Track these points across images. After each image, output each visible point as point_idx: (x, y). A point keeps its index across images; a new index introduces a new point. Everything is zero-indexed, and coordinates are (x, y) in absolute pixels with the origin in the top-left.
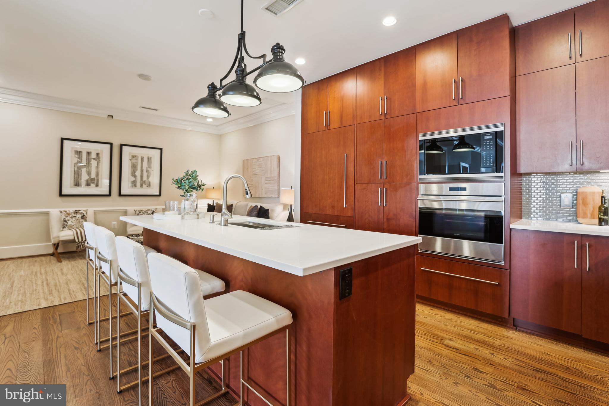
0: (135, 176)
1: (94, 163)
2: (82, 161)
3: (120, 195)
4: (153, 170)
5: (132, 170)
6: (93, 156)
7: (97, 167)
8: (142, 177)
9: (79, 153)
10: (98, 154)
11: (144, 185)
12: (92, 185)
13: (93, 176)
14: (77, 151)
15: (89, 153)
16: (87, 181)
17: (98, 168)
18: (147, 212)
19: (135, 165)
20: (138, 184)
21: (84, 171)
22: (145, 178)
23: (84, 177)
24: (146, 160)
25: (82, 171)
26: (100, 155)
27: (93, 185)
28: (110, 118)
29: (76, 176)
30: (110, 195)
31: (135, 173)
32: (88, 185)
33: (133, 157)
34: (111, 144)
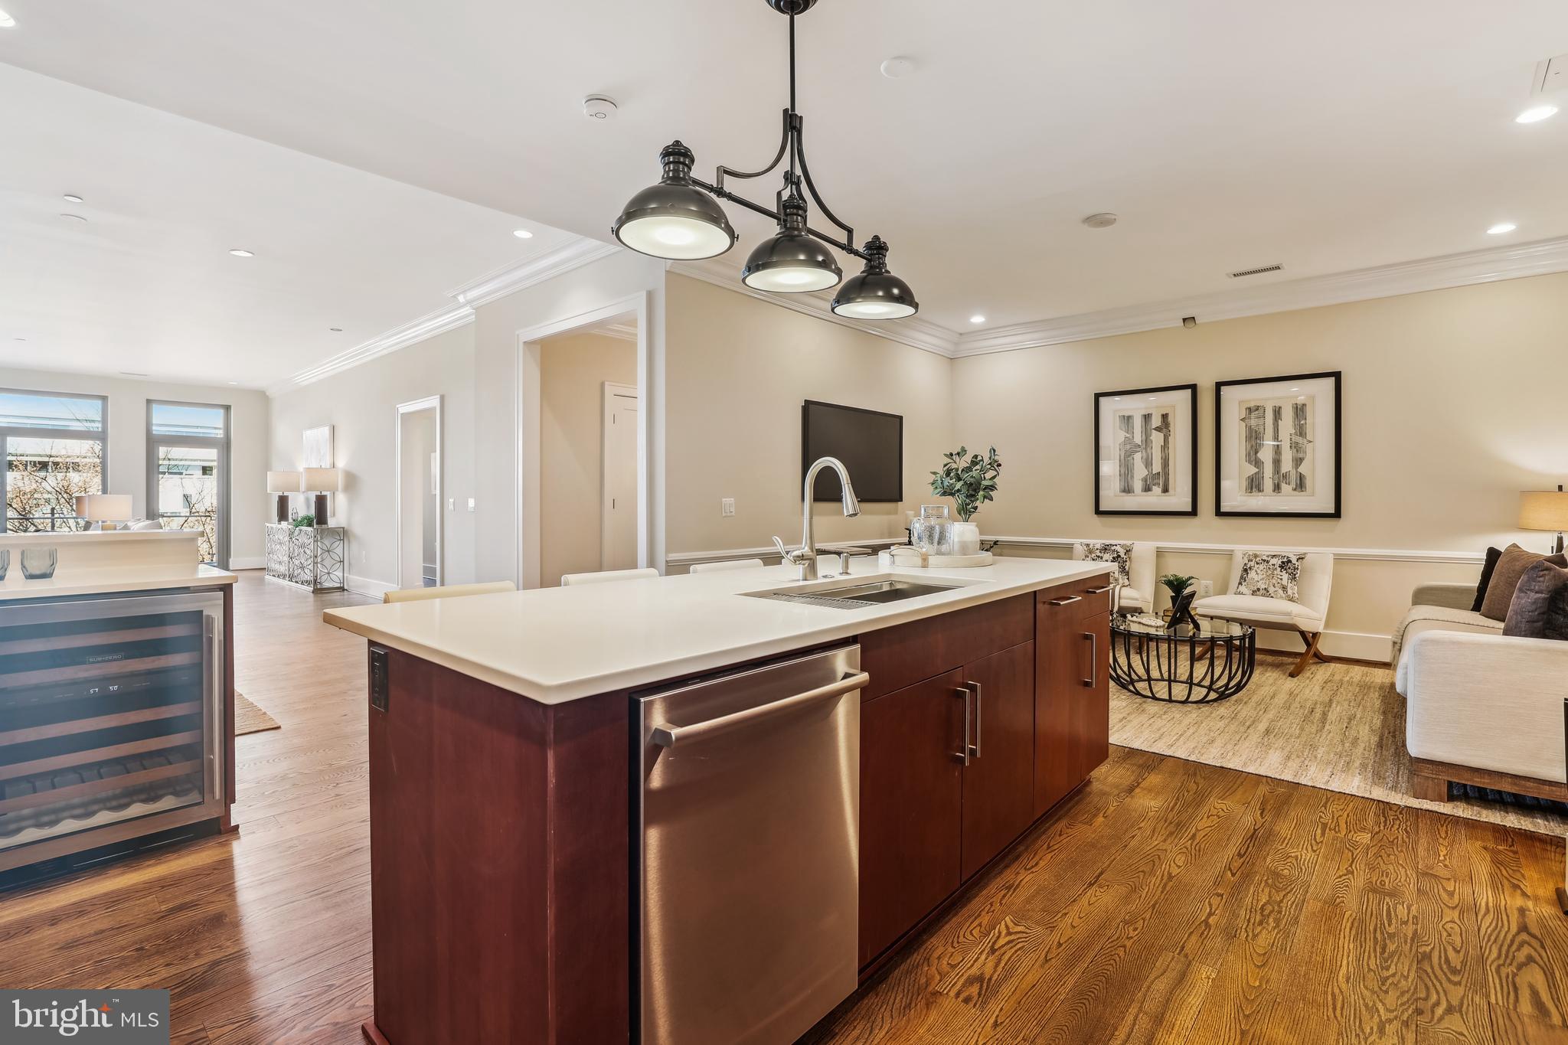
0: (1258, 463)
1: (1157, 438)
2: (1133, 437)
3: (1219, 513)
4: (1310, 442)
5: (1249, 447)
6: (1156, 421)
7: (1165, 446)
8: (1277, 462)
9: (1127, 420)
10: (1165, 417)
11: (1284, 486)
12: (1155, 488)
13: (1157, 467)
14: (1124, 416)
15: (1147, 418)
16: (1145, 480)
17: (1166, 449)
18: (1268, 562)
19: (1256, 432)
20: (1268, 484)
21: (1138, 457)
22: (1287, 466)
23: (1140, 472)
24: (1288, 415)
25: (1133, 459)
26: (1170, 419)
27: (1157, 490)
28: (1190, 324)
29: (1122, 472)
30: (1194, 513)
31: (1256, 452)
32: (1147, 489)
33: (1250, 410)
34: (1193, 388)
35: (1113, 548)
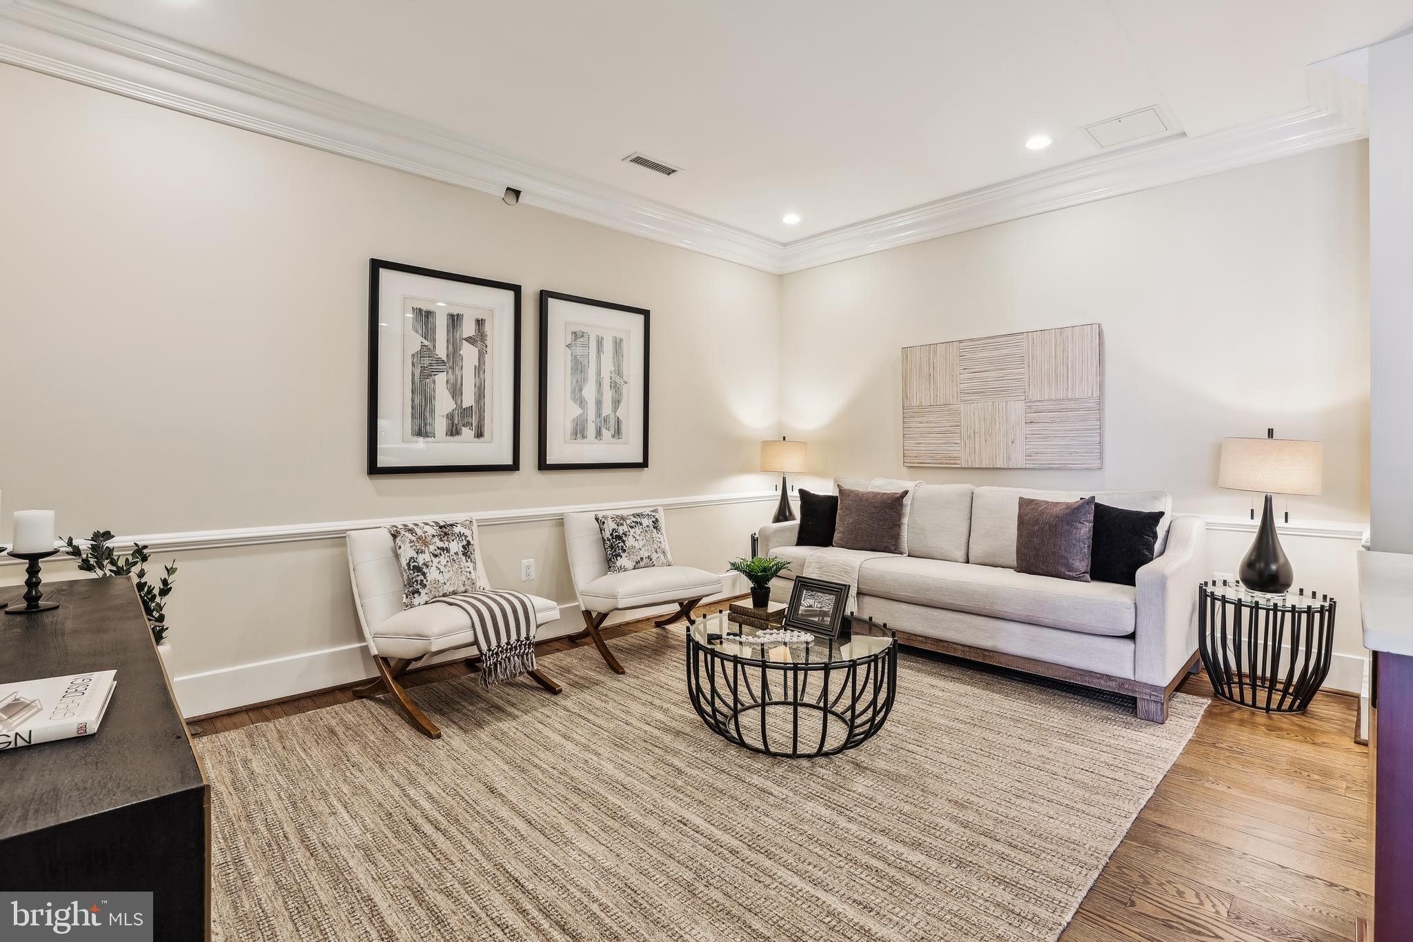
0: (582, 402)
1: (469, 353)
2: (434, 347)
3: (543, 465)
4: (626, 383)
5: (574, 381)
6: (468, 329)
7: (480, 369)
8: (599, 403)
9: (425, 317)
10: (480, 323)
11: (604, 431)
12: (465, 430)
13: (468, 400)
14: (420, 310)
15: (455, 320)
16: (450, 417)
17: (481, 372)
19: (581, 363)
20: (591, 430)
21: (441, 379)
22: (607, 409)
23: (444, 404)
24: (608, 347)
25: (434, 382)
26: (487, 328)
27: (468, 433)
28: (511, 199)
29: (417, 401)
30: (515, 467)
31: (581, 390)
32: (453, 431)
33: (576, 335)
34: (516, 289)
35: (457, 530)
